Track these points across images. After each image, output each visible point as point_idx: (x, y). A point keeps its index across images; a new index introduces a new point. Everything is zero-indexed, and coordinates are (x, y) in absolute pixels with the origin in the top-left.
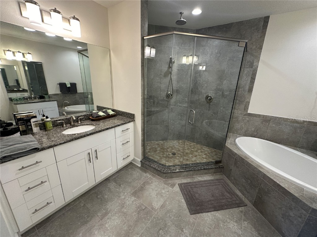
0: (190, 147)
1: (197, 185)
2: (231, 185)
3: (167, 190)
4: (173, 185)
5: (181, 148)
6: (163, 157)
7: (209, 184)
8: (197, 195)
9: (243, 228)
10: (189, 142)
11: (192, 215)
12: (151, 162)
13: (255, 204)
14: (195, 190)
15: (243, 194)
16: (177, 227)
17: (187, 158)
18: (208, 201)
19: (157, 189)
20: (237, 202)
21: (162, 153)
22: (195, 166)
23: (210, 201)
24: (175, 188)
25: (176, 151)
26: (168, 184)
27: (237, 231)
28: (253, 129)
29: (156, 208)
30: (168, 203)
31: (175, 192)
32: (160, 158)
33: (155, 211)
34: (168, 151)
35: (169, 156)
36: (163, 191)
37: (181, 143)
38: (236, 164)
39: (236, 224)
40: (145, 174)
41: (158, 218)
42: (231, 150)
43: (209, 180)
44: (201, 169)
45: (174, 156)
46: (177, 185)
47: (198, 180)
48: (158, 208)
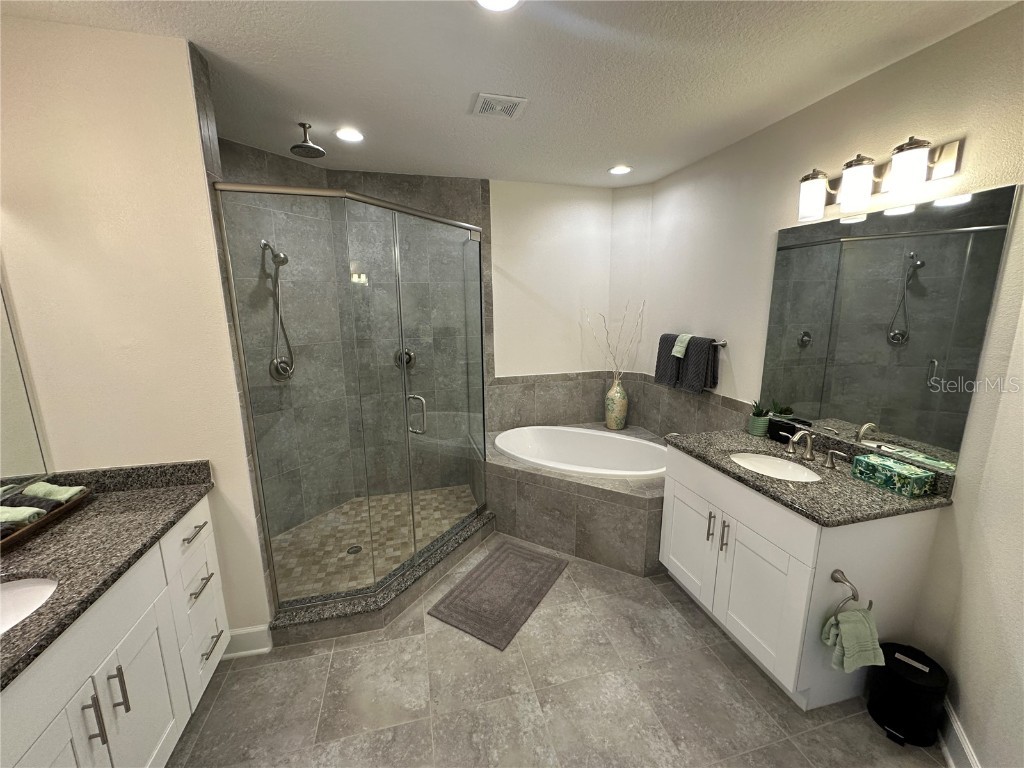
0: (386, 512)
1: (468, 586)
2: (526, 544)
3: (414, 647)
4: (418, 626)
5: (364, 524)
6: (328, 574)
7: (491, 568)
8: (485, 606)
9: (587, 601)
10: (373, 498)
11: (507, 649)
12: (315, 607)
13: (579, 552)
14: (473, 598)
15: (553, 548)
16: (498, 697)
17: (399, 541)
18: (514, 600)
19: (384, 666)
20: (554, 566)
21: (317, 567)
22: (443, 546)
23: (516, 596)
24: (427, 630)
25: (354, 541)
26: (403, 633)
27: (584, 612)
28: (512, 411)
29: (424, 706)
30: (439, 672)
31: (436, 636)
32: (321, 584)
33: (425, 712)
34: (329, 552)
35: (343, 564)
36: (407, 657)
37: (354, 512)
38: (520, 493)
39: (575, 604)
40: (311, 660)
41: (445, 720)
42: (502, 467)
43: (486, 560)
44: (460, 544)
45: (358, 555)
46: (427, 618)
47: (463, 575)
48: (428, 703)
